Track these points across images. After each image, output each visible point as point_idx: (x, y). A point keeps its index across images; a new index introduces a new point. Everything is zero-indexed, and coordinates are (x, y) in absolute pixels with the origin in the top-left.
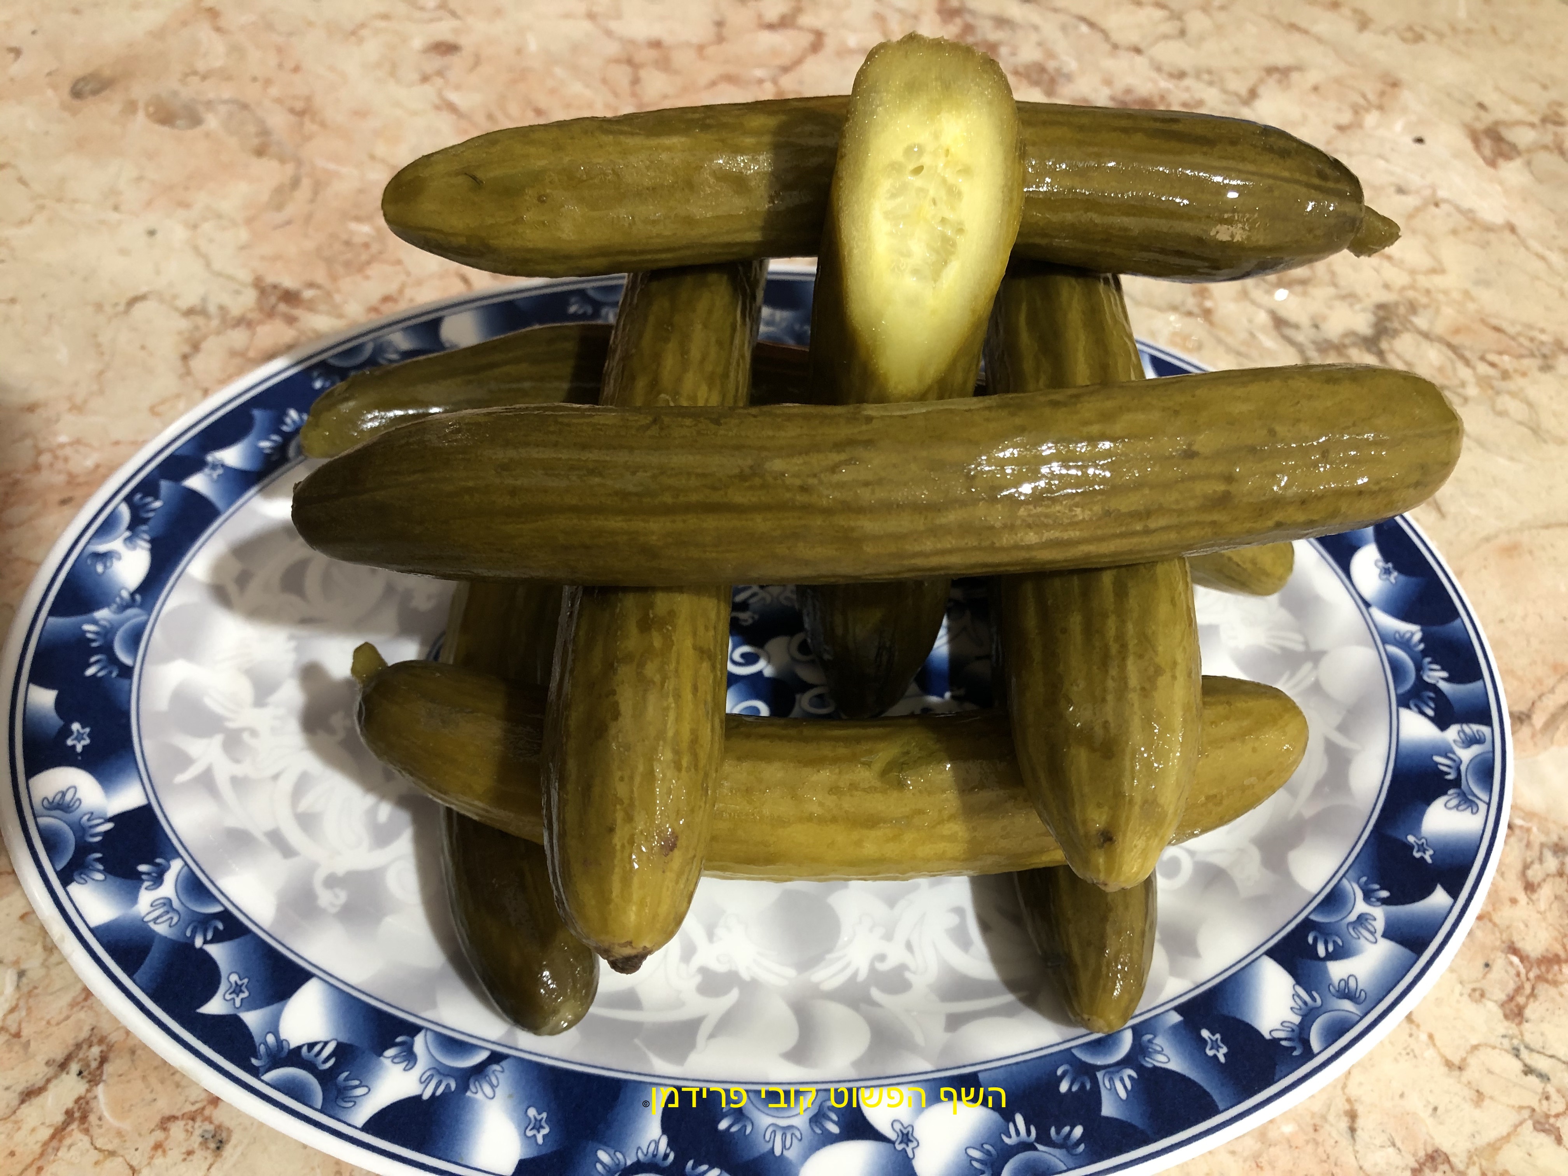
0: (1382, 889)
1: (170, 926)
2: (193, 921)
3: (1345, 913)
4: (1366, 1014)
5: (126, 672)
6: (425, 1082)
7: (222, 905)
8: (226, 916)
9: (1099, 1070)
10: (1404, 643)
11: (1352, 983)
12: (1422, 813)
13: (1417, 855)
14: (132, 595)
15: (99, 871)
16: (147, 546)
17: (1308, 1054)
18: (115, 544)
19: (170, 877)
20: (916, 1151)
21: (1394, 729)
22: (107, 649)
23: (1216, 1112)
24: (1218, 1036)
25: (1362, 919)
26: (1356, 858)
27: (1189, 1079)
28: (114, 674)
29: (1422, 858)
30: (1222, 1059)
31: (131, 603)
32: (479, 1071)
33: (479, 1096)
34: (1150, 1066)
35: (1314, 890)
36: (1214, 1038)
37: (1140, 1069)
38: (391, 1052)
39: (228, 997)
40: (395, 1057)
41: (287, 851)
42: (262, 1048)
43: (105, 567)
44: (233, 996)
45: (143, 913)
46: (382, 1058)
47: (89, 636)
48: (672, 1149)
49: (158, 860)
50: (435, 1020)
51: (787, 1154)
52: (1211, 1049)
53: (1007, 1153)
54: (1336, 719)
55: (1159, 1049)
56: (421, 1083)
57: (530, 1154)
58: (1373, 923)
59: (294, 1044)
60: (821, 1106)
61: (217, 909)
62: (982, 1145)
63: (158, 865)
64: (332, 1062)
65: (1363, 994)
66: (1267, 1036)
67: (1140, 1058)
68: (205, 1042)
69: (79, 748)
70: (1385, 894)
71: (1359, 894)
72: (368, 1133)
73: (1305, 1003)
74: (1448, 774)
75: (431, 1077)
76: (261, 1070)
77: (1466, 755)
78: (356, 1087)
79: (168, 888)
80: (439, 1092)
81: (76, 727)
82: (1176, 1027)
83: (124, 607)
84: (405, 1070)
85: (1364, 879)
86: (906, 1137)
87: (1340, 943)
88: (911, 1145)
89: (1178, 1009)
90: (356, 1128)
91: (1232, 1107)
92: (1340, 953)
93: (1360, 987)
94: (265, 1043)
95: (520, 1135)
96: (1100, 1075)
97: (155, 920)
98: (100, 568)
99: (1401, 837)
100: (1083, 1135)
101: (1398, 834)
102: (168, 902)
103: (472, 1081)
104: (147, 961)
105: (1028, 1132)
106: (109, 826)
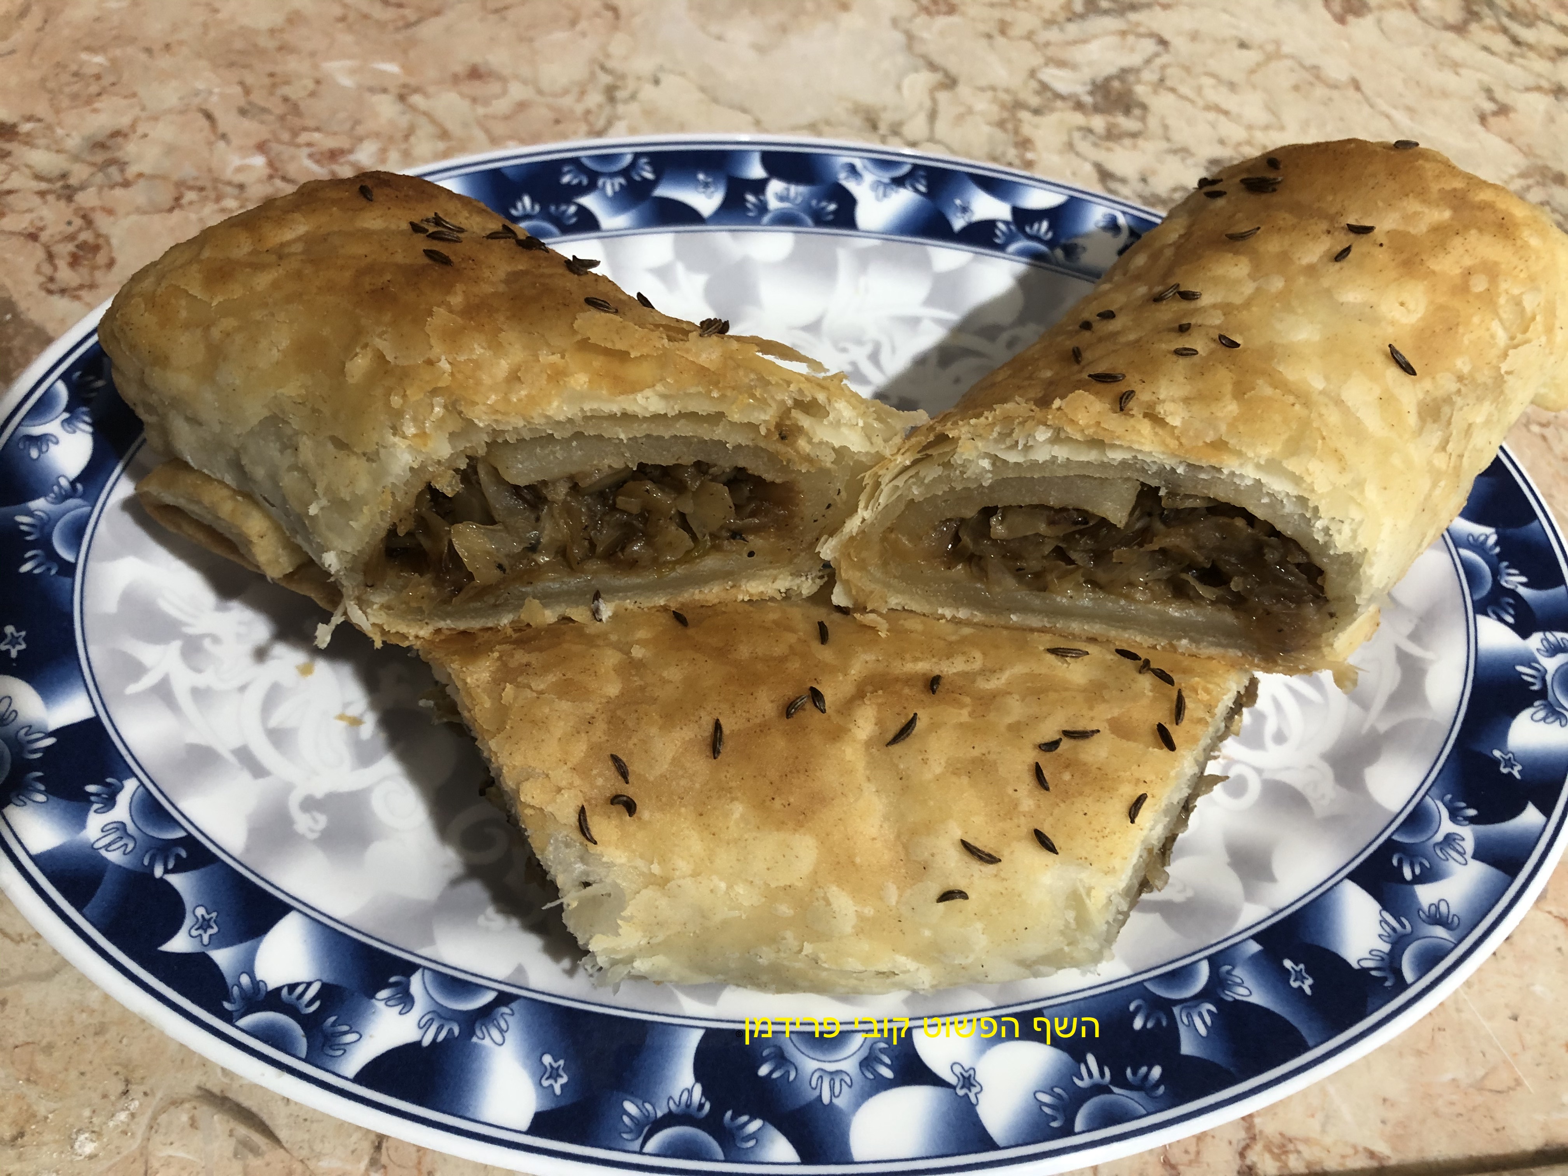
0: (1468, 807)
1: (124, 854)
2: (151, 848)
3: (1430, 833)
4: (1460, 941)
5: (68, 569)
6: (424, 1027)
7: (185, 830)
8: (190, 842)
9: (1175, 1005)
10: (1478, 546)
11: (1443, 908)
12: (1508, 726)
13: (1505, 771)
14: (73, 483)
15: (40, 792)
16: (89, 429)
17: (1402, 985)
18: (52, 427)
19: (124, 799)
20: (979, 1096)
21: (1472, 637)
22: (45, 543)
23: (1307, 1049)
24: (1302, 966)
25: (1449, 839)
26: (1439, 774)
27: (1273, 1013)
28: (53, 572)
29: (1510, 774)
30: (1308, 991)
31: (72, 492)
32: (486, 1014)
33: (487, 1042)
34: (1230, 999)
35: (1397, 809)
36: (1298, 969)
37: (1219, 1003)
38: (383, 994)
39: (194, 933)
40: (388, 999)
41: (258, 770)
42: (236, 990)
43: (40, 451)
44: (200, 932)
45: (92, 840)
46: (374, 1001)
47: (23, 528)
48: (707, 1099)
49: (109, 780)
50: (434, 958)
51: (835, 1101)
52: (1295, 980)
53: (1079, 1097)
54: (1407, 628)
55: (1239, 981)
56: (420, 1028)
57: (547, 1106)
58: (1461, 843)
59: (272, 985)
60: (871, 1048)
61: (180, 834)
62: (1052, 1089)
63: (109, 785)
64: (317, 1005)
65: (1456, 919)
66: (1355, 965)
67: (1219, 991)
68: (169, 984)
70: (1472, 812)
71: (1445, 813)
72: (361, 1084)
73: (1394, 929)
74: (1533, 684)
75: (432, 1020)
76: (235, 1014)
77: (1551, 664)
78: (345, 1033)
79: (121, 811)
80: (441, 1038)
82: (1255, 957)
83: (64, 497)
84: (400, 1013)
85: (1449, 796)
86: (968, 1081)
87: (1428, 865)
88: (975, 1090)
89: (1256, 938)
90: (346, 1078)
91: (1322, 1042)
92: (1429, 876)
93: (1453, 911)
94: (239, 985)
95: (535, 1084)
96: (1176, 1010)
97: (107, 847)
98: (34, 453)
99: (1486, 752)
100: (1162, 1075)
101: (1482, 748)
102: (121, 827)
103: (477, 1025)
104: (99, 892)
105: (1102, 1074)
106: (50, 741)
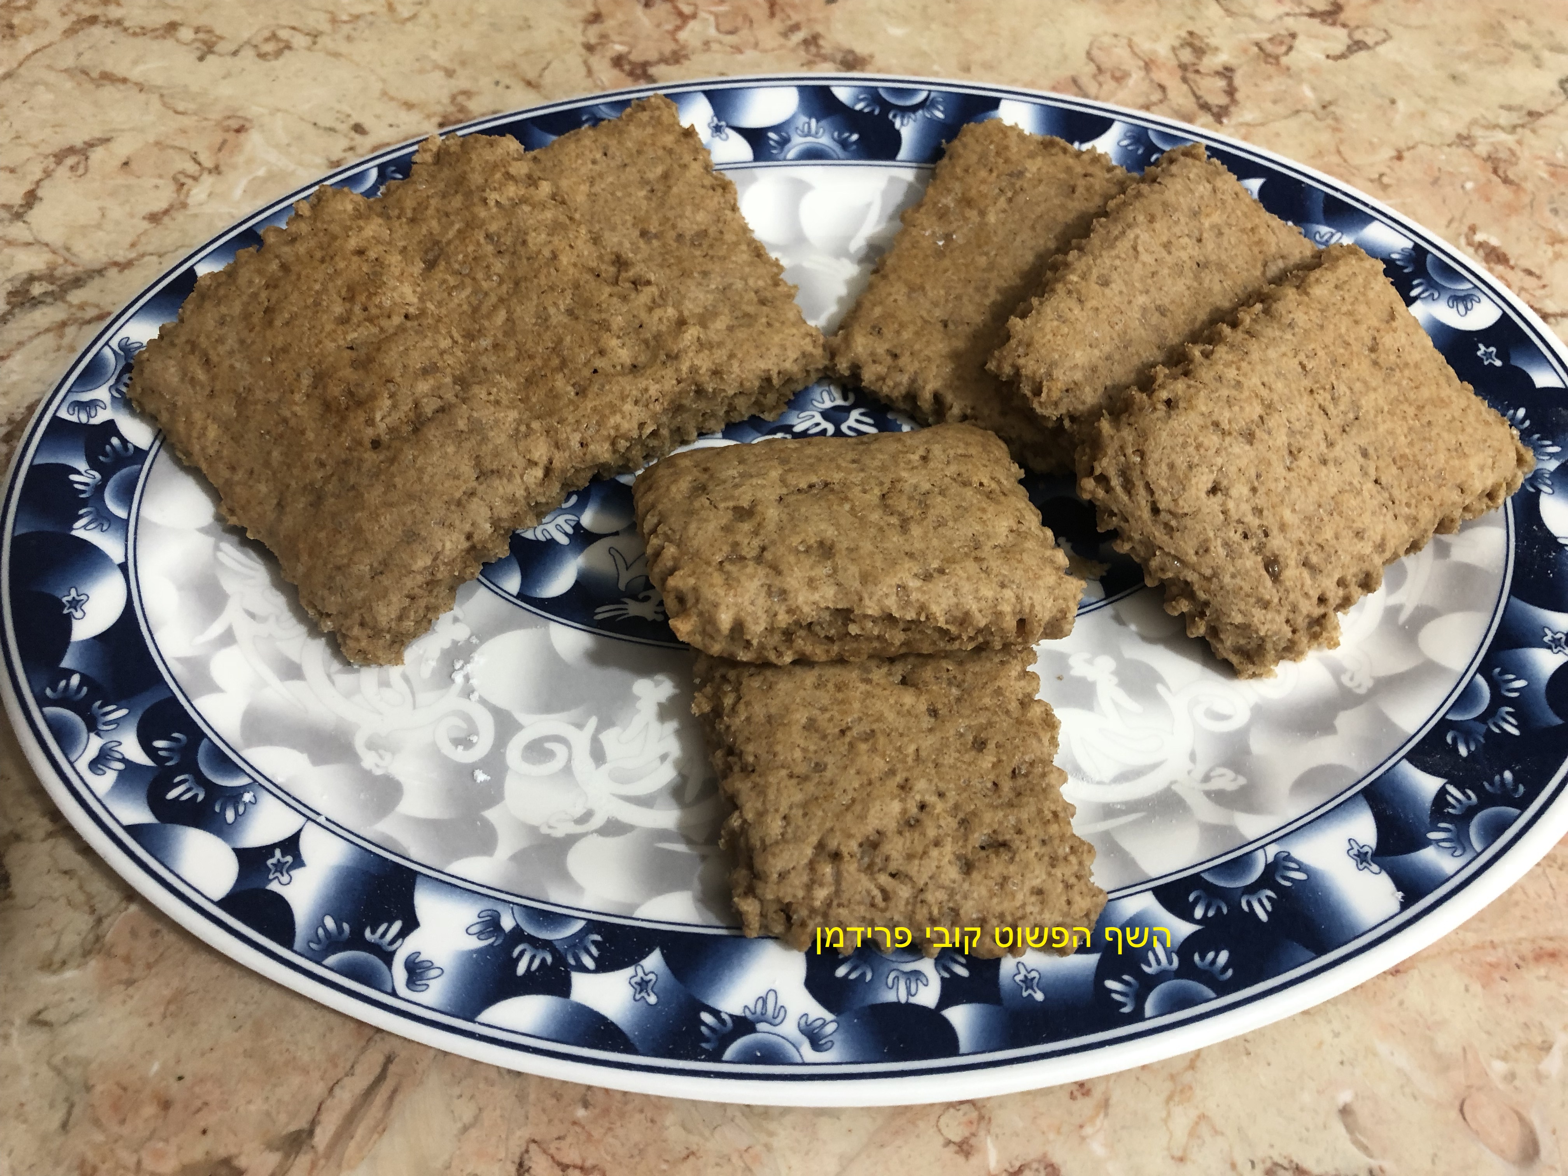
69: (1481, 346)
81: (1498, 363)
